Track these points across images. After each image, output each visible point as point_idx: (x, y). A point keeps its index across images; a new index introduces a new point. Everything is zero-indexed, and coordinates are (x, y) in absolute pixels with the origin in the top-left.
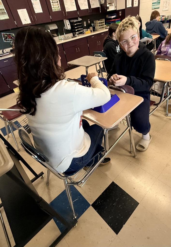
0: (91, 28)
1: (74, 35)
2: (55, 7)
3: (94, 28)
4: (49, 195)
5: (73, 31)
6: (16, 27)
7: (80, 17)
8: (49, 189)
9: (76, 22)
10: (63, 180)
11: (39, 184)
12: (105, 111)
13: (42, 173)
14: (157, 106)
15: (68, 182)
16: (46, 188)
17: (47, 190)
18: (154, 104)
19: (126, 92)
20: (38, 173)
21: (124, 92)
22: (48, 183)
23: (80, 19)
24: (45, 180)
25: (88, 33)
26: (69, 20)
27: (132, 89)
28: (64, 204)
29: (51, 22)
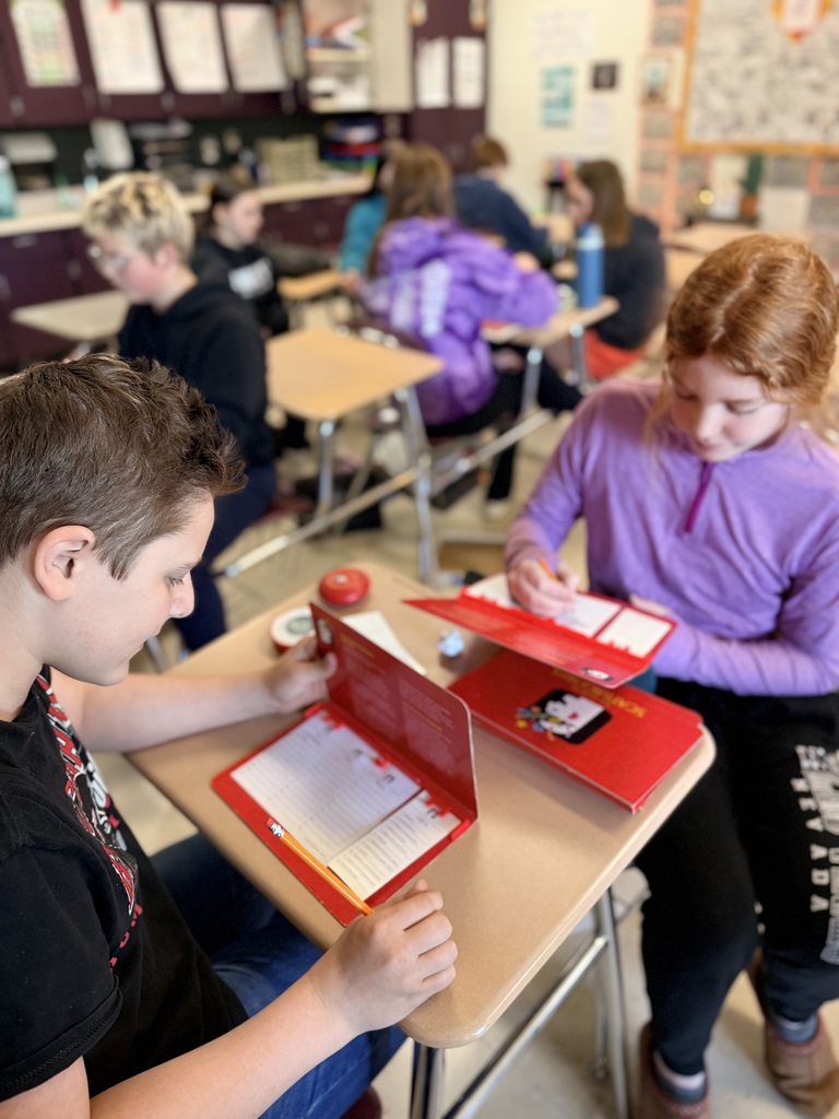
3: (253, 172)
9: (159, 141)
23: (180, 129)
29: (21, 129)
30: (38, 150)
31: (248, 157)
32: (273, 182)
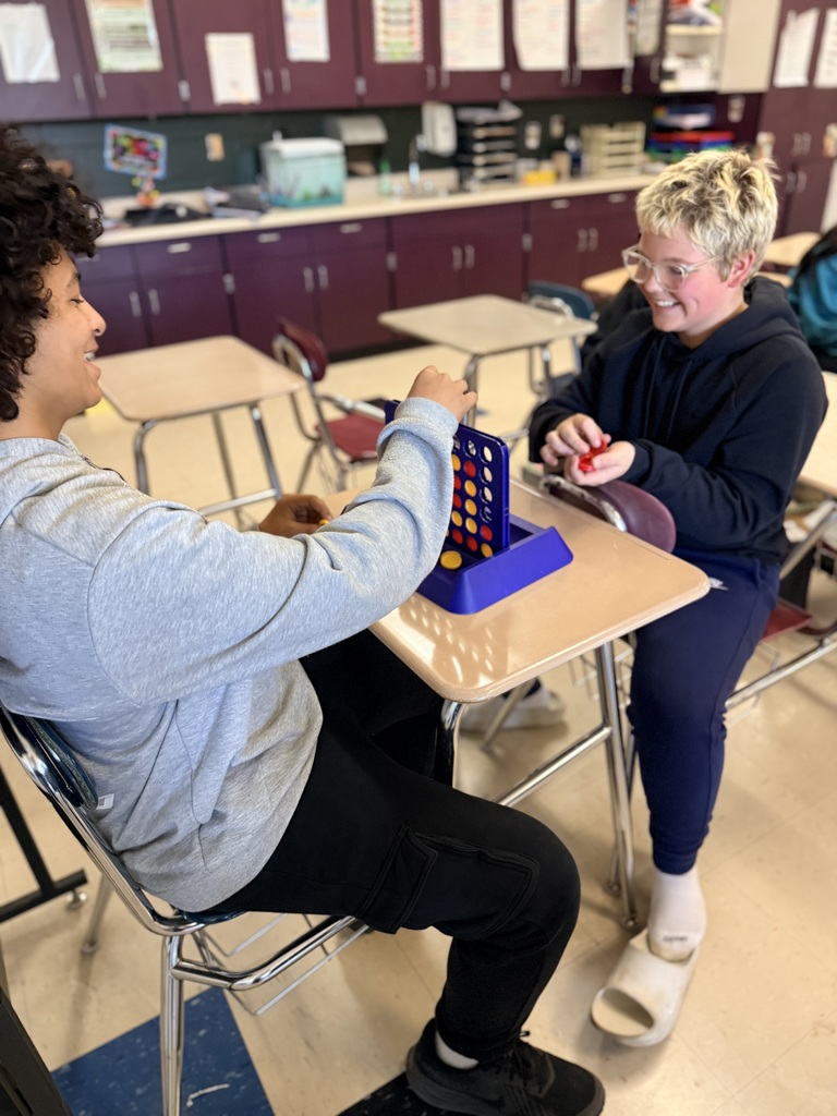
0: (563, 161)
1: (461, 181)
2: (396, 41)
3: (576, 162)
4: (77, 1014)
5: (460, 160)
6: (179, 109)
7: (517, 103)
8: (85, 977)
9: (488, 125)
10: (161, 937)
11: (44, 933)
12: (479, 608)
13: (79, 880)
14: (821, 645)
15: (183, 960)
16: (74, 971)
17: (74, 983)
18: (802, 625)
19: (630, 530)
20: (57, 872)
21: (621, 526)
22: (91, 945)
23: (510, 112)
24: (84, 921)
25: (539, 183)
26: (456, 106)
27: (664, 520)
28: (139, 1091)
29: (358, 111)
30: (370, 132)
31: (571, 144)
32: (591, 175)
